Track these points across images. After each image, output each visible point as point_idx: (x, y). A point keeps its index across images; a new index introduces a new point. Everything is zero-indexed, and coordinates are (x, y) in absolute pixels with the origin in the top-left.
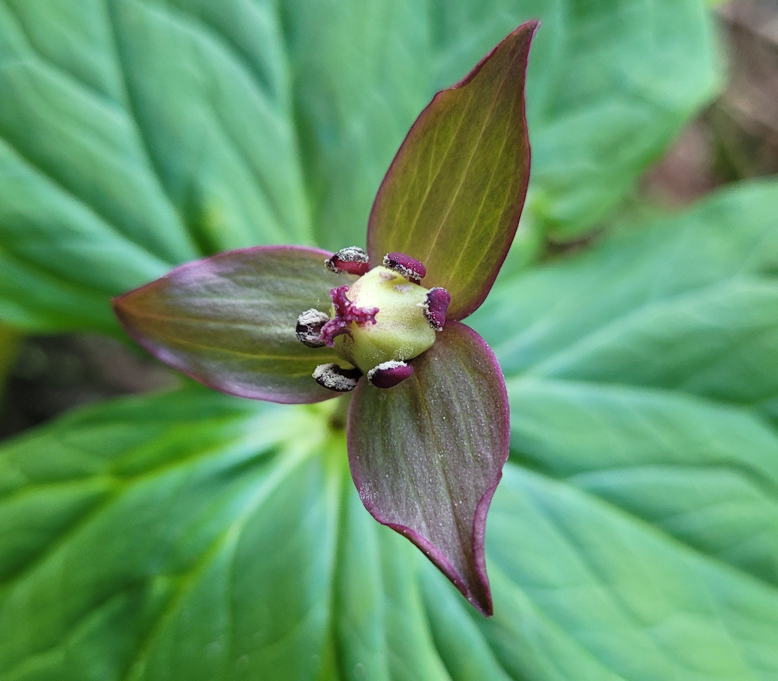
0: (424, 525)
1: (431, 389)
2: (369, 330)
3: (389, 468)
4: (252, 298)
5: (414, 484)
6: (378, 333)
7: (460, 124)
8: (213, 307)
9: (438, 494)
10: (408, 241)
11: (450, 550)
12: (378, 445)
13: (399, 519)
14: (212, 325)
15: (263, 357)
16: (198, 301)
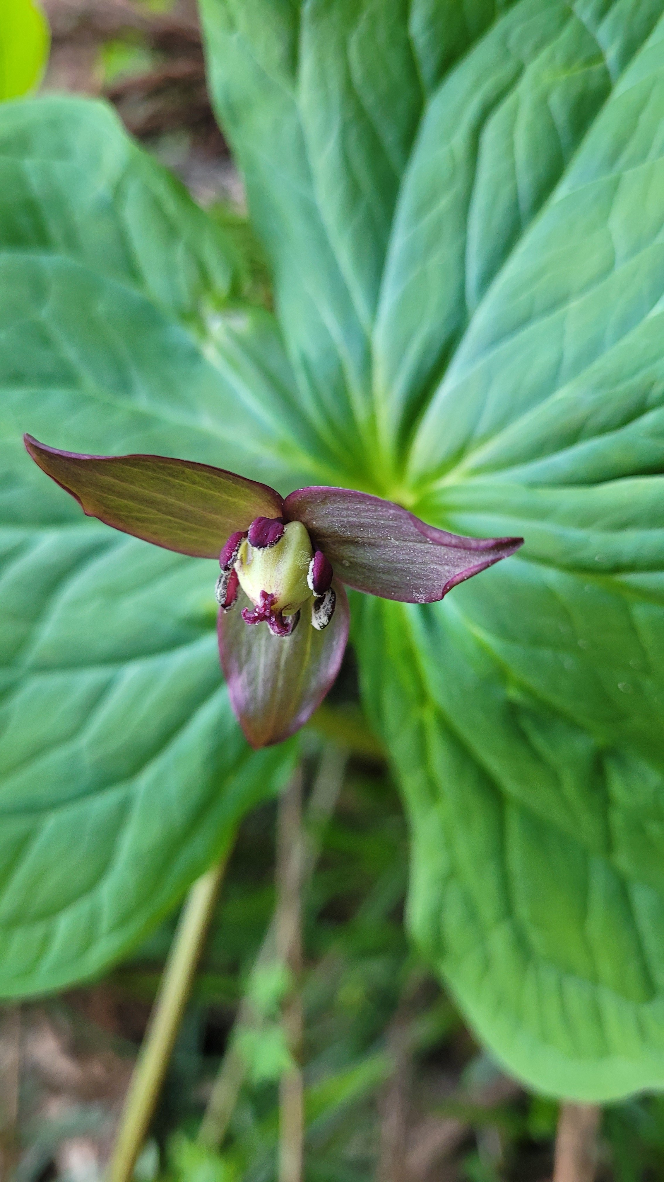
0: (447, 568)
1: (339, 532)
2: (280, 594)
3: (402, 574)
4: (260, 651)
5: (415, 562)
6: (283, 586)
7: (113, 497)
8: (265, 682)
9: (422, 550)
10: (216, 531)
11: (467, 557)
12: (385, 577)
13: (441, 582)
14: (280, 683)
15: (309, 647)
16: (260, 693)
